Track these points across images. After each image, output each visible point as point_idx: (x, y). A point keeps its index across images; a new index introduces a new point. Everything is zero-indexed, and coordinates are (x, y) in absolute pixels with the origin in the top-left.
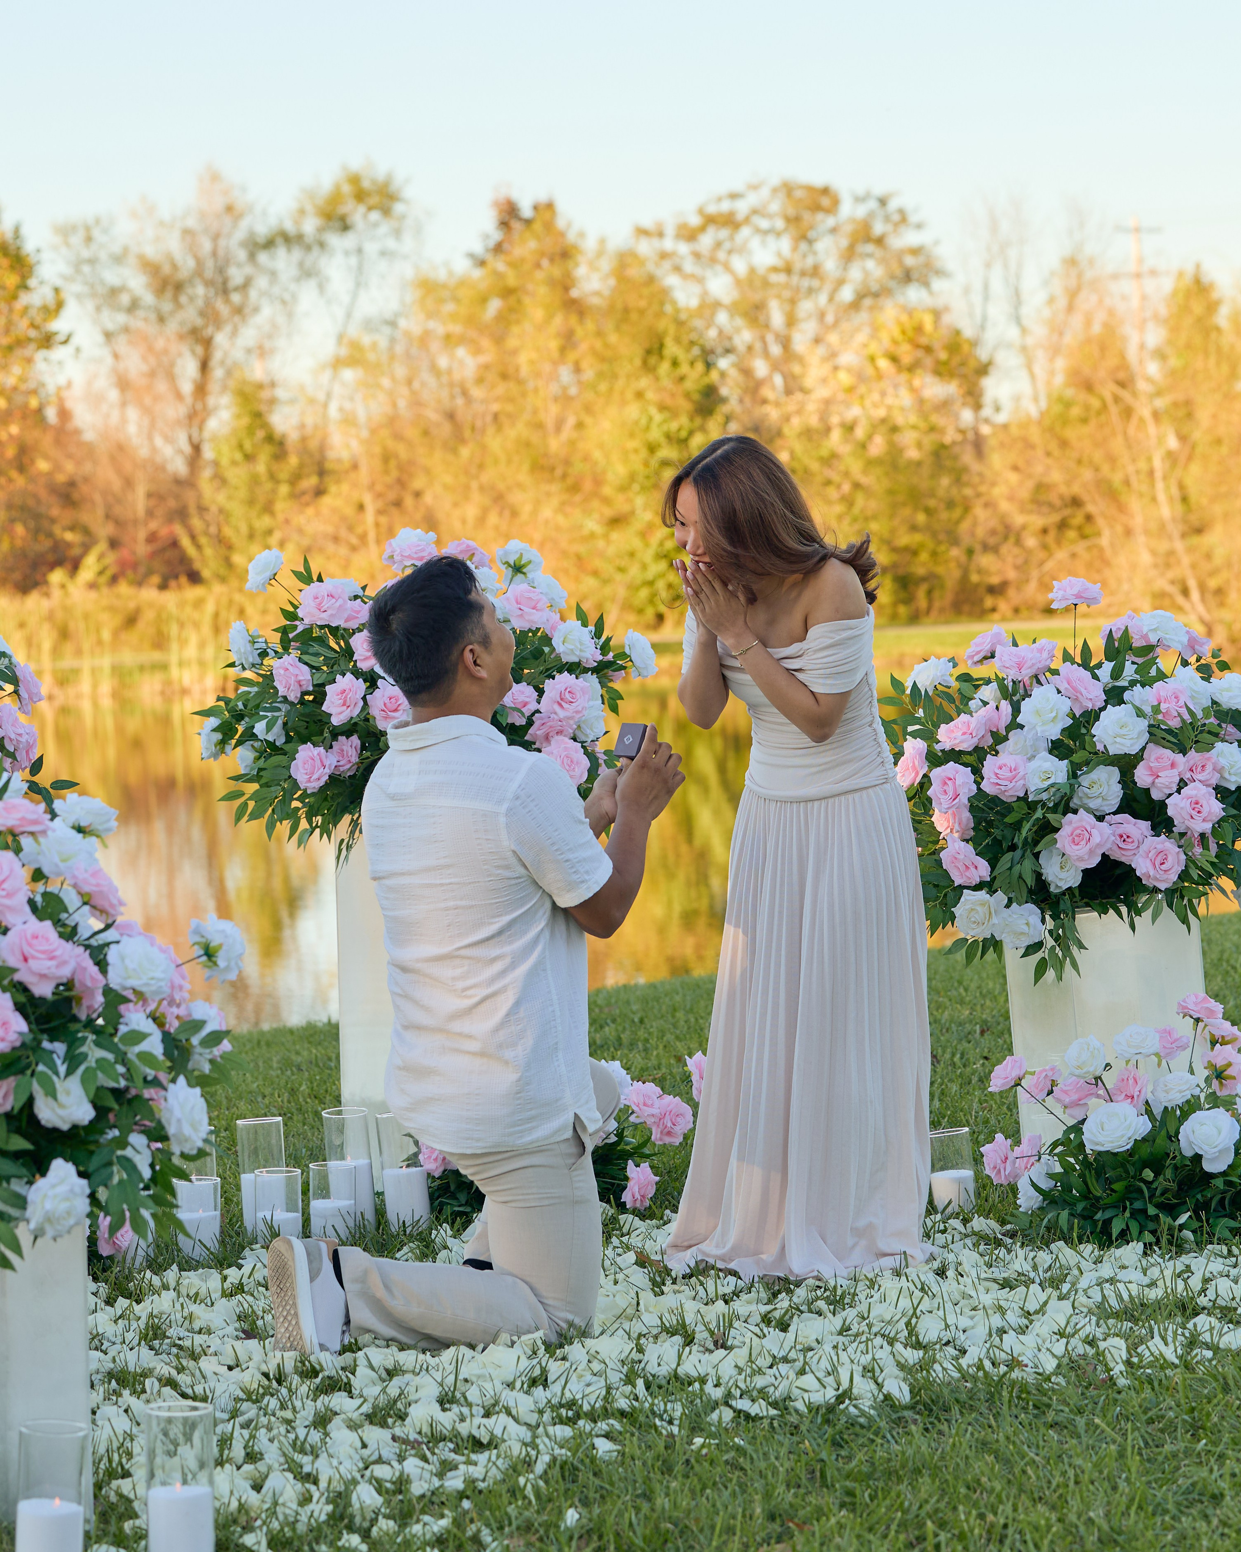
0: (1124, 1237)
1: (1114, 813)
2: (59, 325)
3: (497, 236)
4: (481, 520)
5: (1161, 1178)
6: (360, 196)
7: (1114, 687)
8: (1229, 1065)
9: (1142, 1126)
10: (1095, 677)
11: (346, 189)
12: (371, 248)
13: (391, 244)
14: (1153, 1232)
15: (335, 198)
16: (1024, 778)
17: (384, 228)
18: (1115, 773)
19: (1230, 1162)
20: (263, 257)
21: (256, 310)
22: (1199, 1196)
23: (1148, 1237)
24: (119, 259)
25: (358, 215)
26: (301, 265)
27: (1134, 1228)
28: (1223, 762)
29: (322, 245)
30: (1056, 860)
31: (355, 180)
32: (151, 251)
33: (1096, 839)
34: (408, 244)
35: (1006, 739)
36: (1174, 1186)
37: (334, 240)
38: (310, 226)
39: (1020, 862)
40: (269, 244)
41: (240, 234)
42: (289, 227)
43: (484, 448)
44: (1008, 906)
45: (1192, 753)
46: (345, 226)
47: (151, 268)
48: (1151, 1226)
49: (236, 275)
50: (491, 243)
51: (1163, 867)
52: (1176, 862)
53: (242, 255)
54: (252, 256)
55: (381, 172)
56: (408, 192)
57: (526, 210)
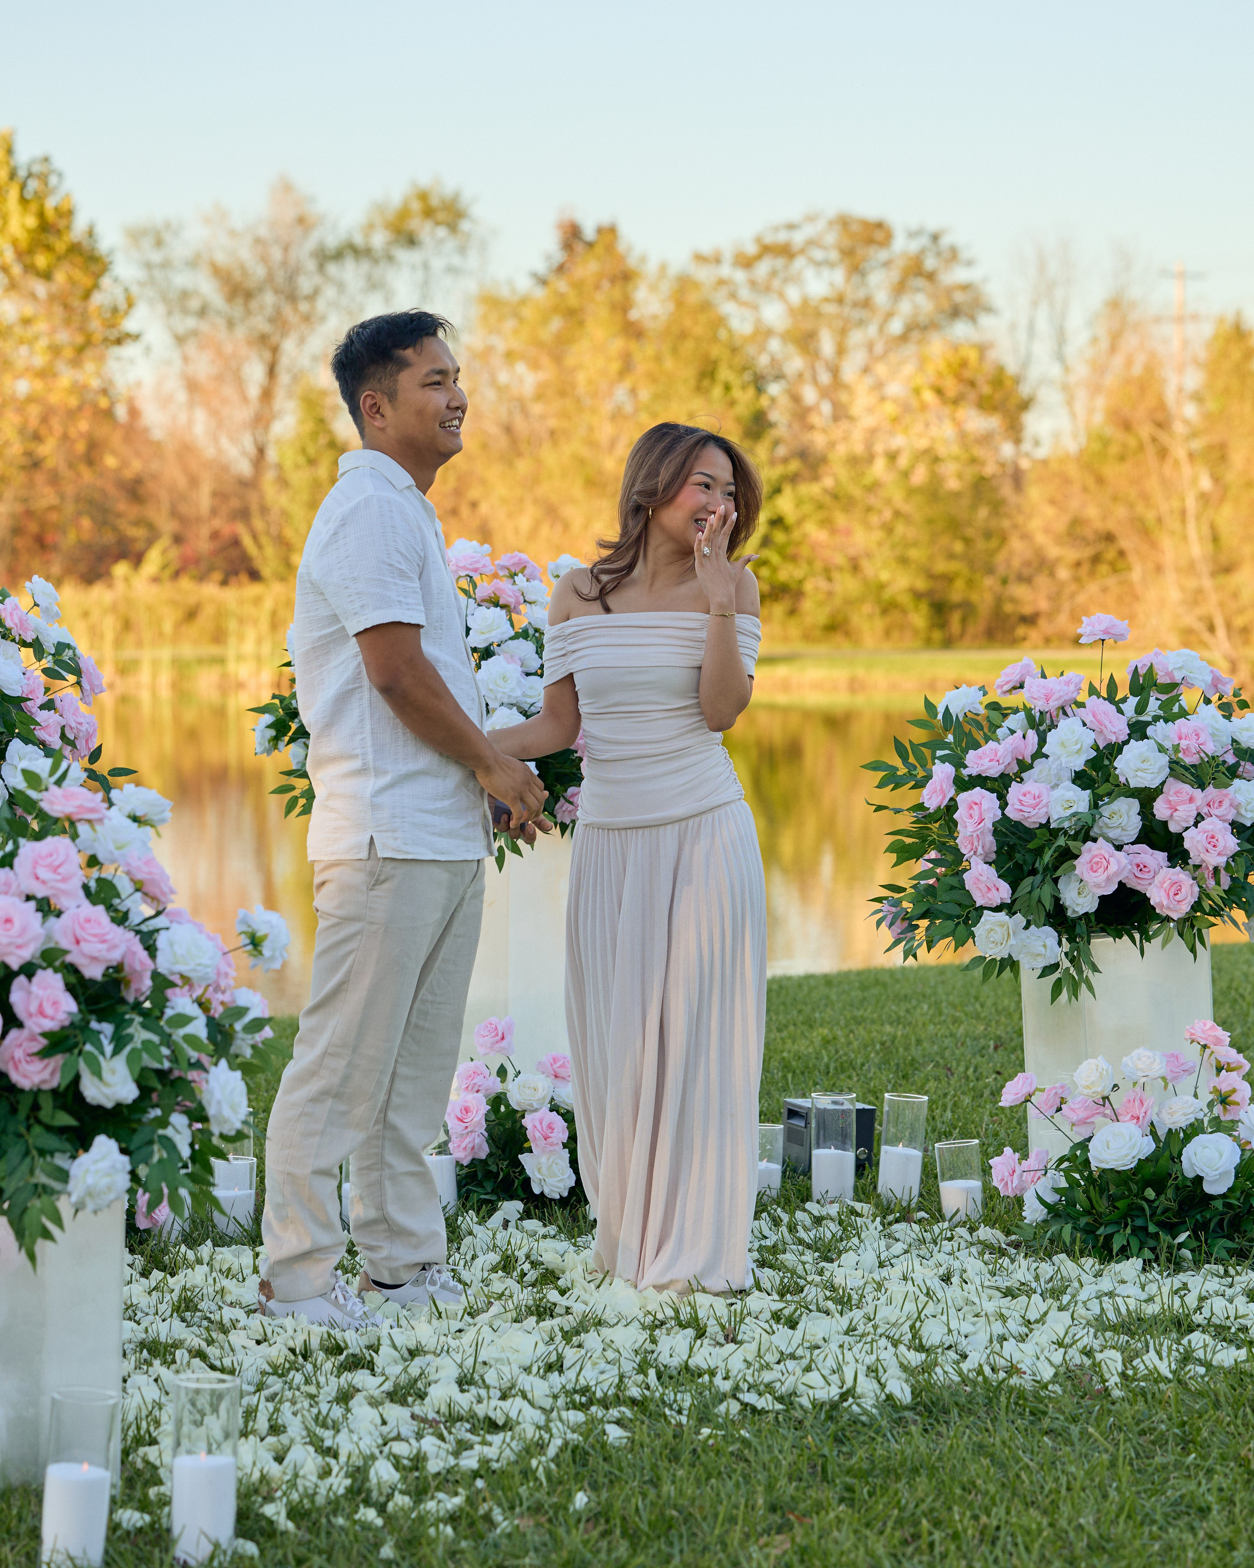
0: (1125, 1253)
1: (1133, 843)
2: (130, 325)
3: (559, 256)
4: (533, 533)
5: (1162, 1197)
6: (428, 212)
7: (1138, 722)
8: (1234, 1091)
9: (1147, 1147)
10: (1120, 711)
11: (416, 206)
12: (437, 264)
13: (456, 260)
14: (1153, 1250)
15: (404, 214)
16: (1047, 805)
17: (451, 244)
18: (1134, 805)
19: (1230, 1184)
20: (332, 269)
21: (323, 319)
22: (1198, 1217)
23: (1148, 1254)
24: (193, 263)
25: (426, 231)
26: (369, 278)
27: (1135, 1244)
28: (1240, 798)
29: (390, 258)
30: (1074, 885)
31: (423, 196)
32: (221, 258)
33: (1113, 868)
34: (473, 261)
35: (1031, 767)
36: (1175, 1206)
37: (403, 255)
38: (379, 240)
39: (1040, 887)
40: (338, 256)
41: (311, 243)
42: (359, 240)
43: (539, 462)
44: (1026, 928)
45: (1210, 789)
46: (411, 241)
47: (219, 273)
48: (1152, 1243)
49: (305, 284)
50: (556, 265)
51: (1178, 898)
52: (1189, 893)
53: (311, 265)
54: (321, 267)
55: (449, 187)
57: (589, 233)
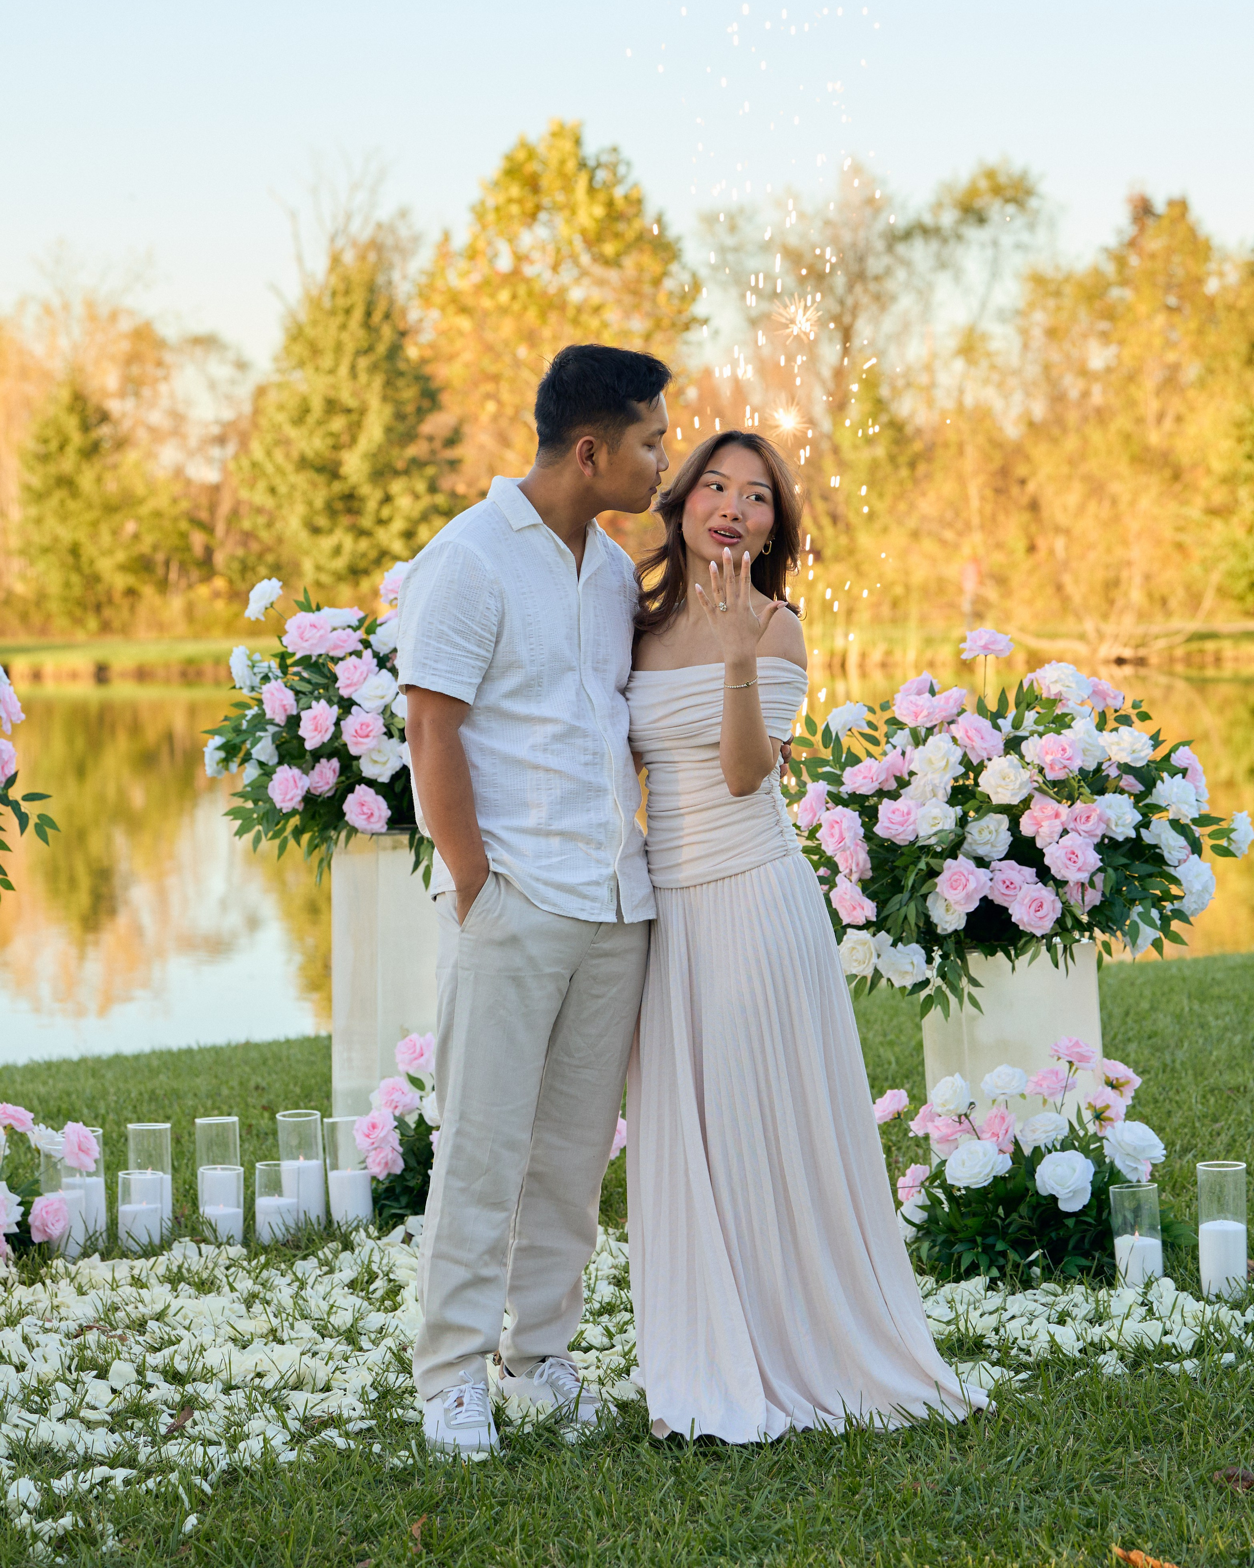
2: (700, 309)
3: (1130, 230)
4: (1081, 509)
6: (997, 190)
11: (983, 184)
12: (1007, 241)
13: (1025, 237)
15: (973, 191)
17: (1020, 222)
20: (901, 249)
21: (893, 298)
24: (766, 247)
25: (996, 210)
26: (938, 256)
29: (959, 237)
31: (991, 175)
32: (793, 241)
34: (1041, 237)
37: (973, 233)
38: (948, 218)
40: (907, 235)
41: (879, 226)
42: (928, 219)
43: (1085, 440)
46: (981, 220)
47: (794, 257)
49: (875, 265)
50: (1127, 238)
53: (879, 245)
54: (890, 248)
55: (1017, 165)
56: (1044, 187)
57: (1160, 206)
